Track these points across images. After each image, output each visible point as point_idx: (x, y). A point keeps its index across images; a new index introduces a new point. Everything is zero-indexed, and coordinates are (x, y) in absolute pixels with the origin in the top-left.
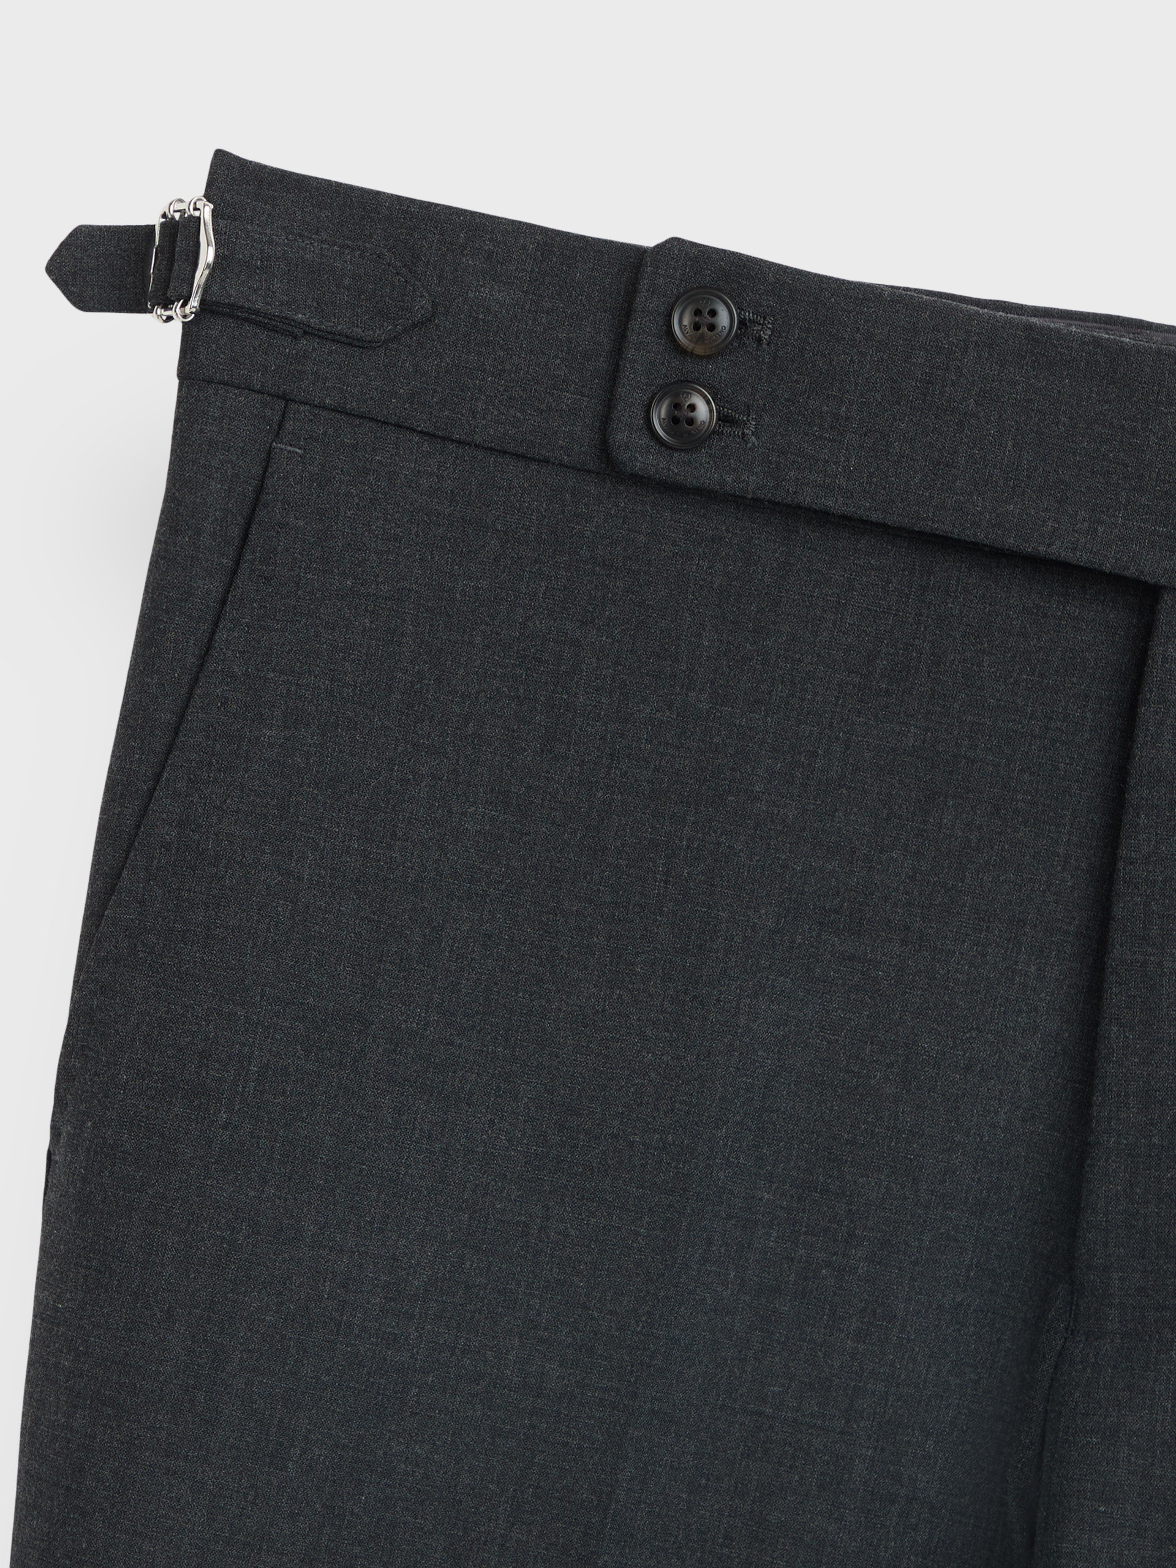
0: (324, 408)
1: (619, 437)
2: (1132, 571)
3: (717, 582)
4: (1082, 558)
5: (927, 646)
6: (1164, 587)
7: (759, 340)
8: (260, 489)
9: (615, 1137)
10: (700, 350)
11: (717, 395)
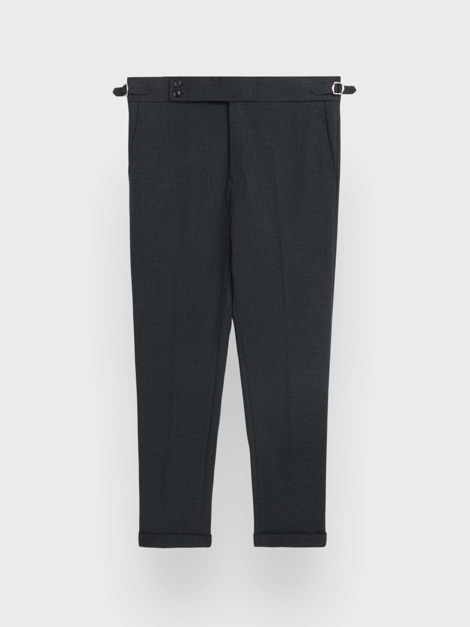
0: (143, 102)
1: (170, 97)
2: (225, 101)
3: (184, 111)
4: (220, 100)
5: (206, 114)
6: (229, 102)
7: (184, 85)
8: (138, 112)
9: (181, 170)
10: (178, 87)
11: (180, 91)
